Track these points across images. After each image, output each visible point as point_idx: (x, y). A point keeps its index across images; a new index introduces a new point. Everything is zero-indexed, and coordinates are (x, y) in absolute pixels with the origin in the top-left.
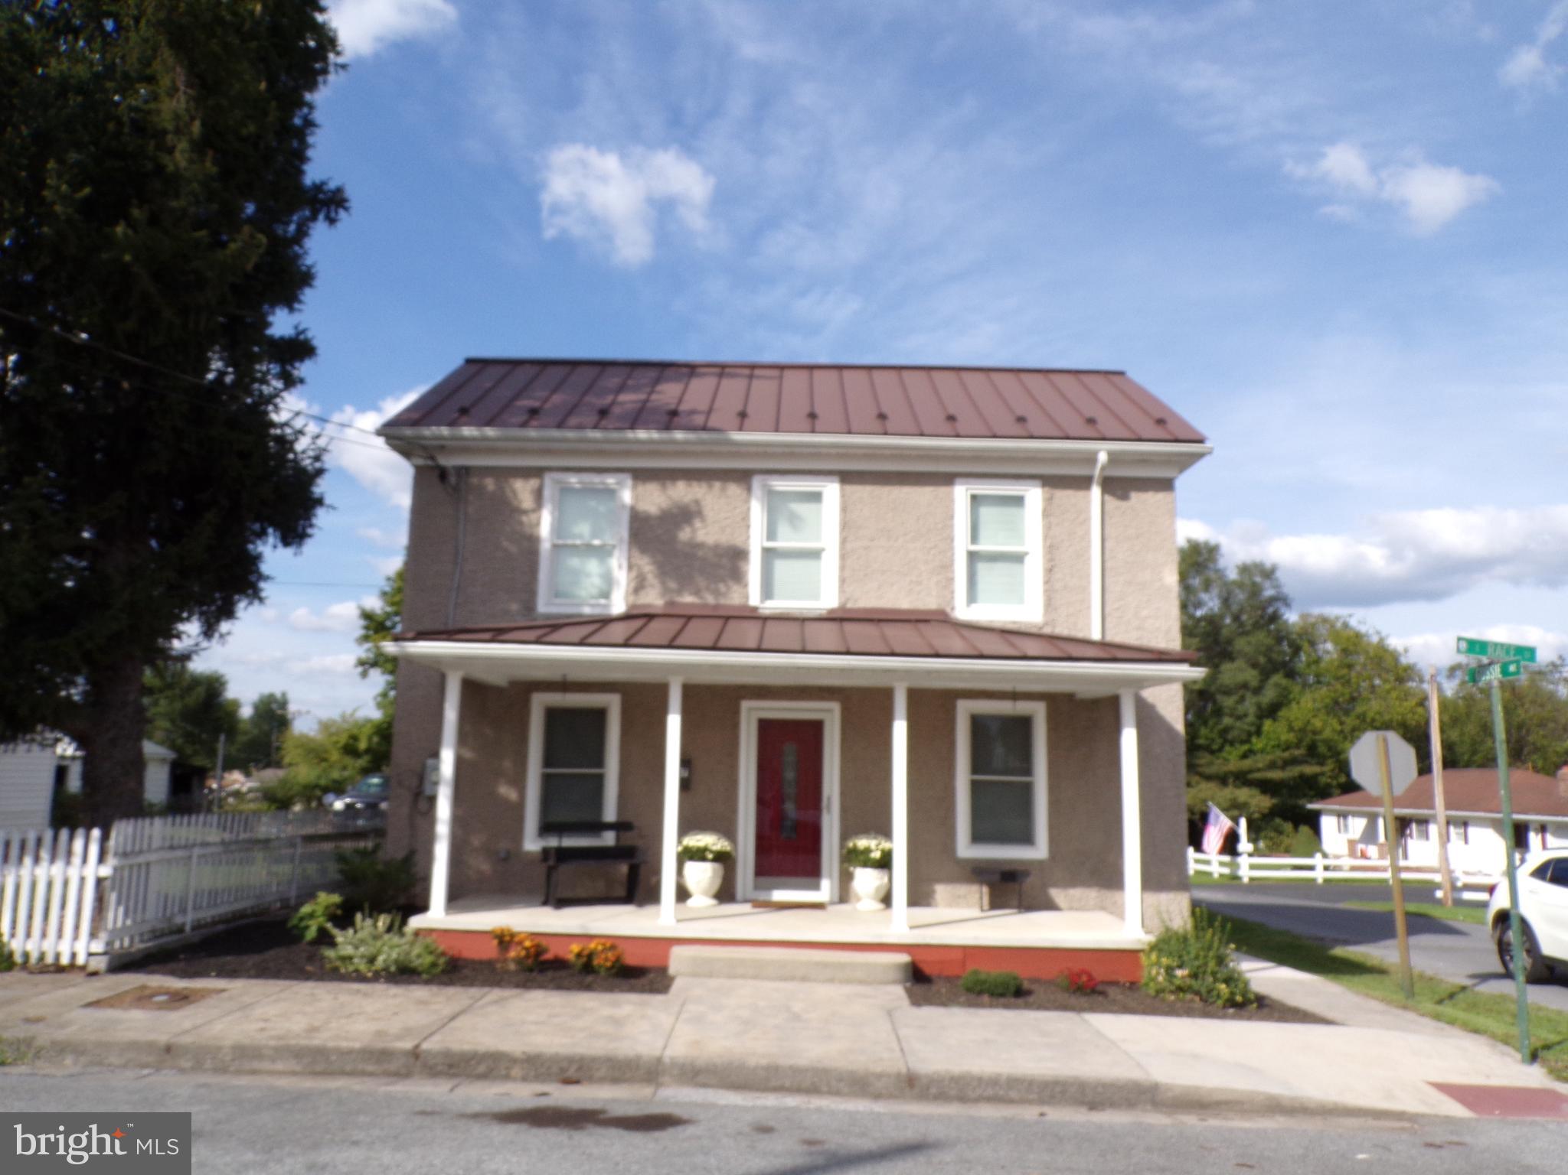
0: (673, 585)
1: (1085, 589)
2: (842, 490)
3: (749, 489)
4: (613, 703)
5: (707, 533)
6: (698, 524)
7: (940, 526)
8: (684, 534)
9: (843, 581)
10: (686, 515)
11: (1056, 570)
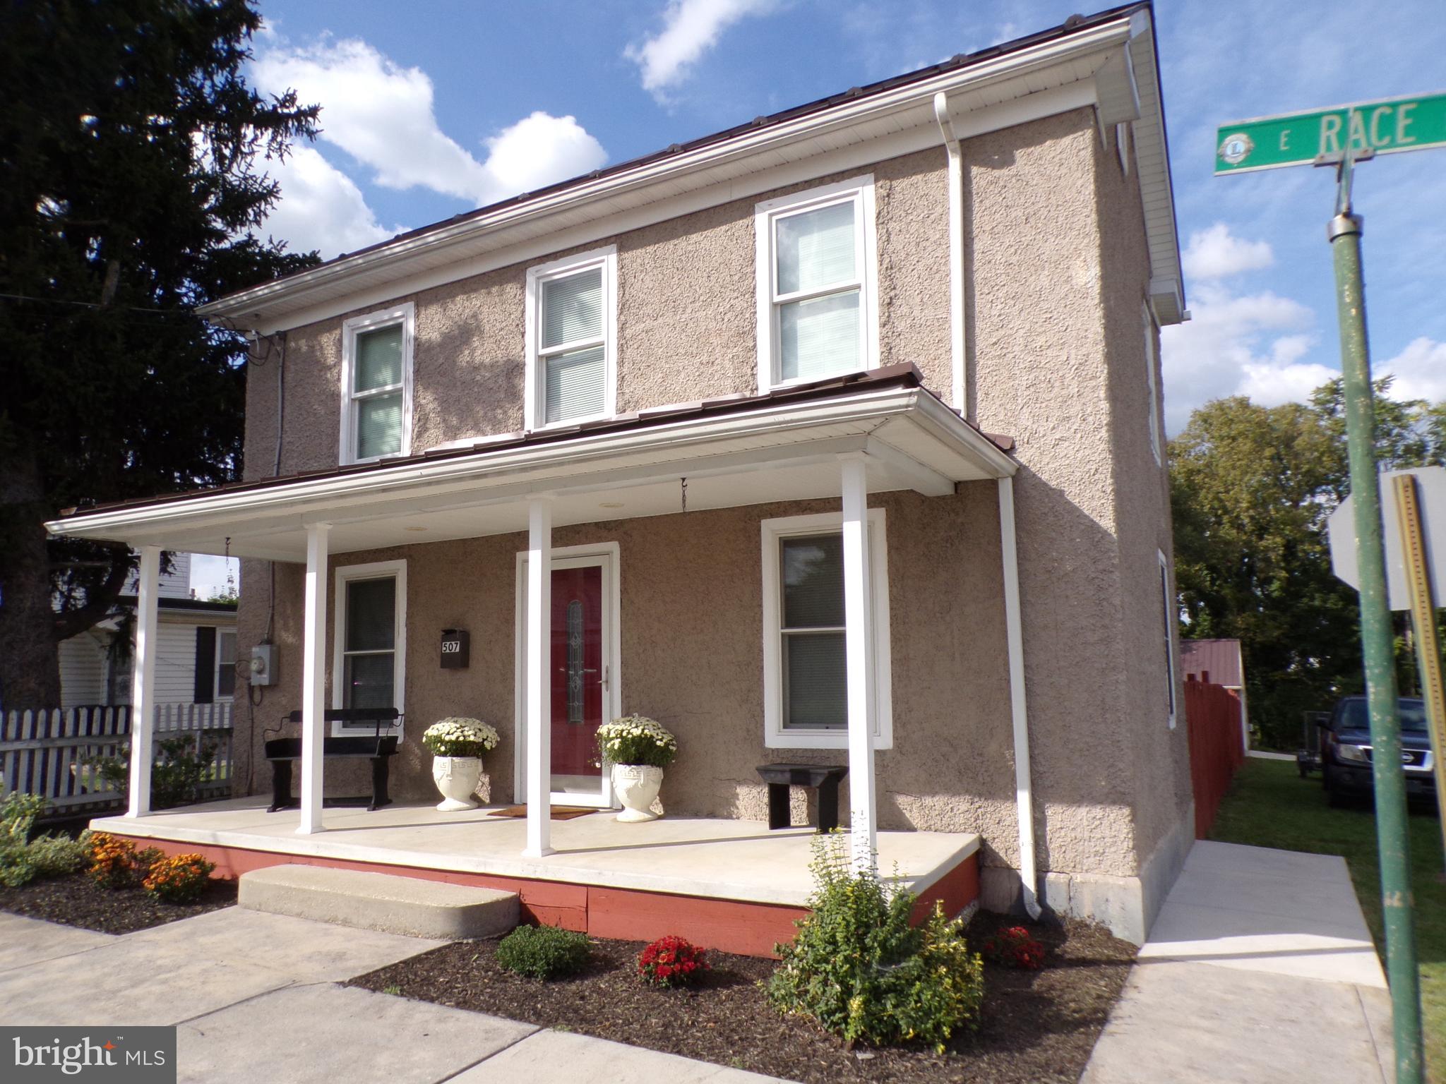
0: (454, 421)
1: (945, 322)
2: (620, 261)
3: (523, 287)
4: (398, 569)
5: (483, 352)
6: (476, 341)
7: (736, 278)
8: (464, 358)
9: (621, 379)
10: (464, 334)
11: (897, 302)
